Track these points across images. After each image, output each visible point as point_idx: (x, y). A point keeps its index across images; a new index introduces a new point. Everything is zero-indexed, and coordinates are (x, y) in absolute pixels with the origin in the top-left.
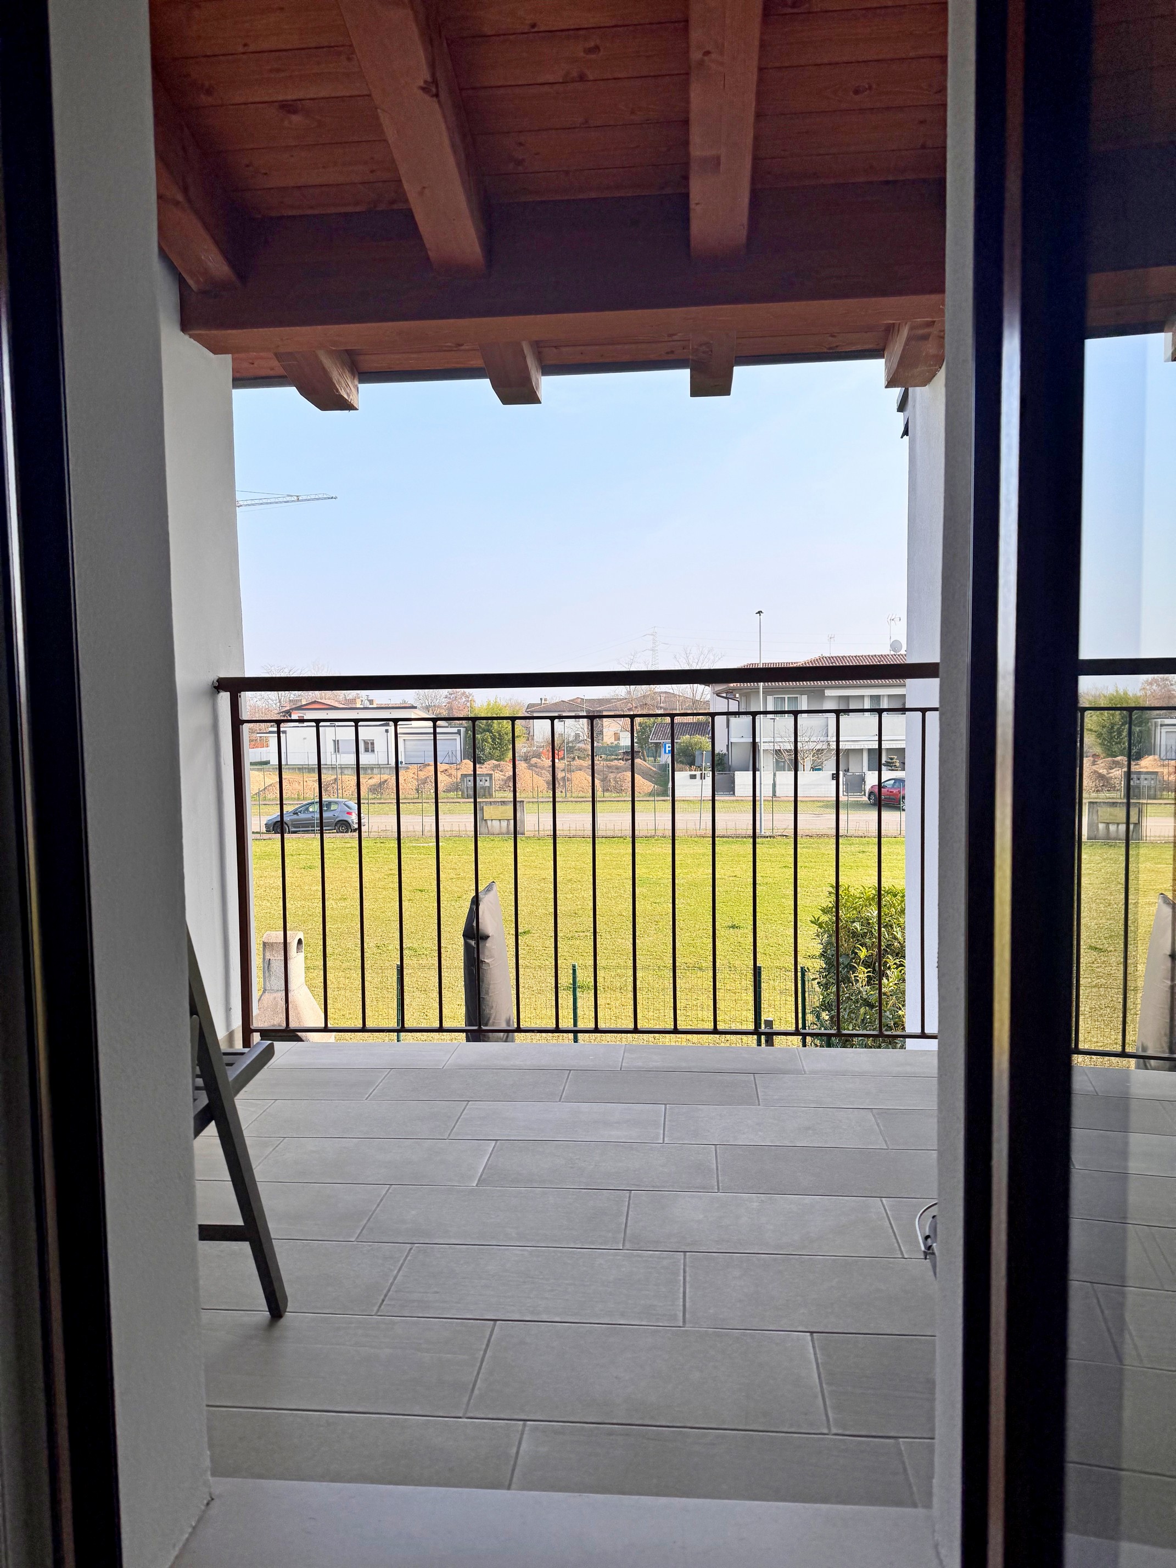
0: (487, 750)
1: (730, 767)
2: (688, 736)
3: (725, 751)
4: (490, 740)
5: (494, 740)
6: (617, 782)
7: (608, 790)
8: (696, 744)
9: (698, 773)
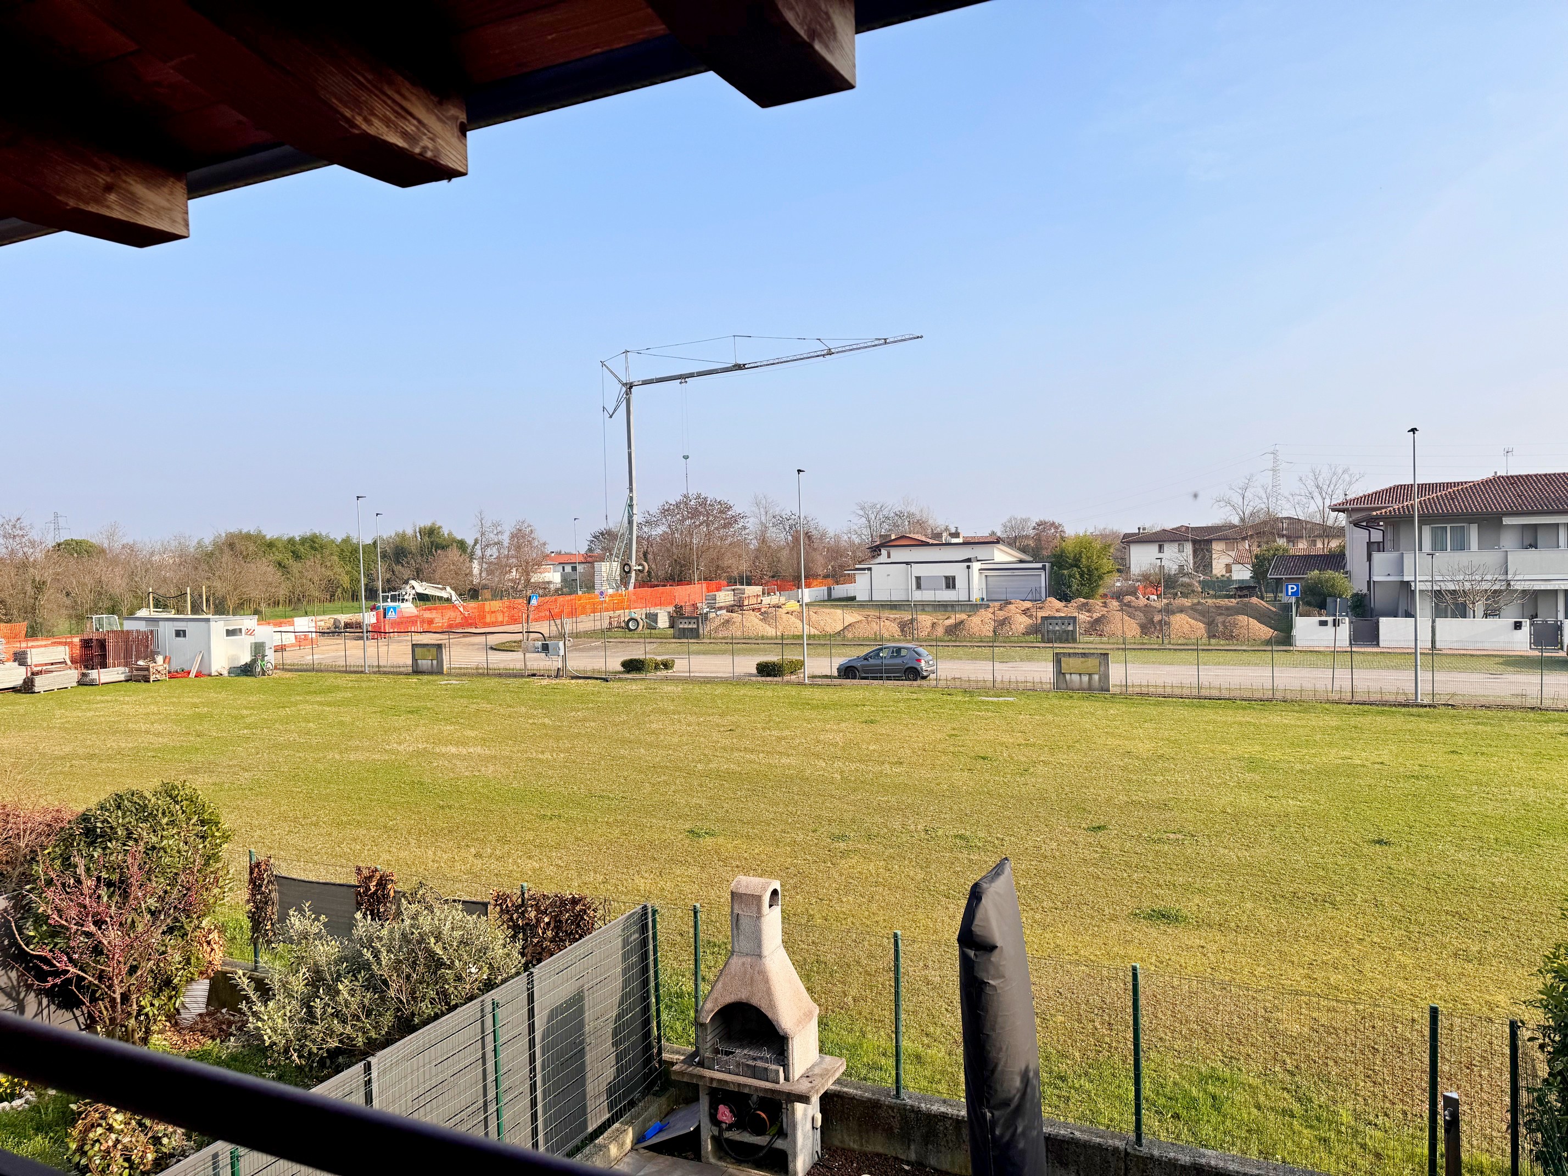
0: (1075, 587)
1: (1372, 610)
2: (1316, 572)
3: (1365, 591)
4: (1078, 576)
5: (1082, 576)
6: (1226, 627)
7: (1215, 636)
8: (1327, 581)
9: (1330, 619)
